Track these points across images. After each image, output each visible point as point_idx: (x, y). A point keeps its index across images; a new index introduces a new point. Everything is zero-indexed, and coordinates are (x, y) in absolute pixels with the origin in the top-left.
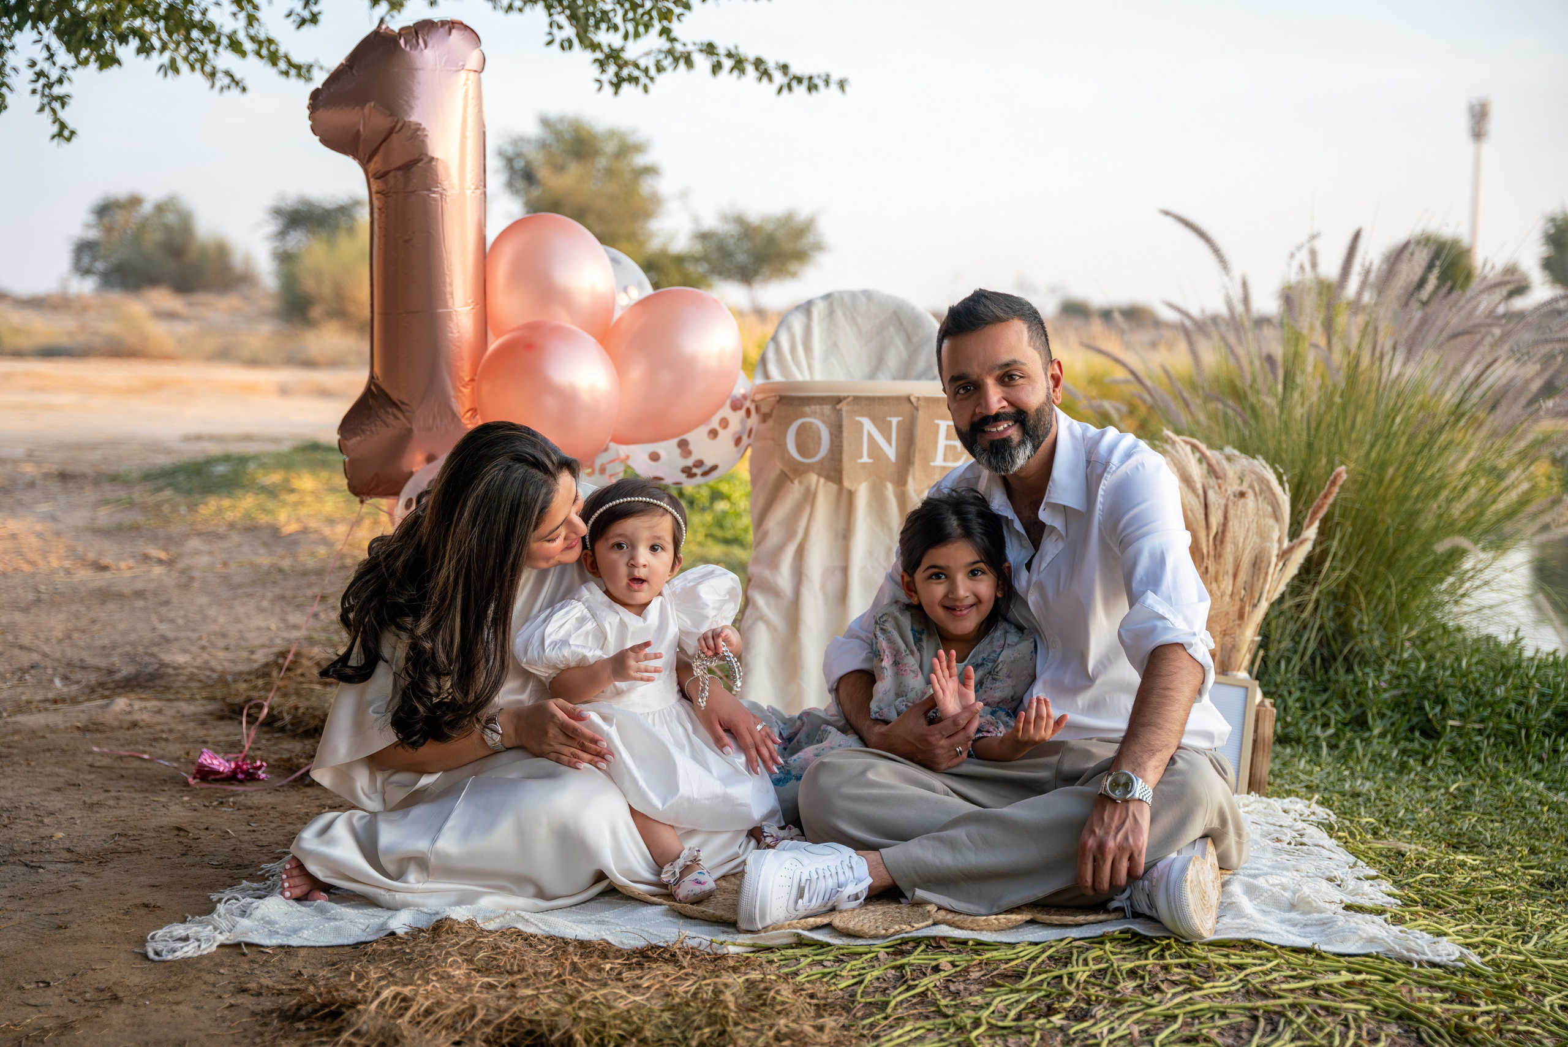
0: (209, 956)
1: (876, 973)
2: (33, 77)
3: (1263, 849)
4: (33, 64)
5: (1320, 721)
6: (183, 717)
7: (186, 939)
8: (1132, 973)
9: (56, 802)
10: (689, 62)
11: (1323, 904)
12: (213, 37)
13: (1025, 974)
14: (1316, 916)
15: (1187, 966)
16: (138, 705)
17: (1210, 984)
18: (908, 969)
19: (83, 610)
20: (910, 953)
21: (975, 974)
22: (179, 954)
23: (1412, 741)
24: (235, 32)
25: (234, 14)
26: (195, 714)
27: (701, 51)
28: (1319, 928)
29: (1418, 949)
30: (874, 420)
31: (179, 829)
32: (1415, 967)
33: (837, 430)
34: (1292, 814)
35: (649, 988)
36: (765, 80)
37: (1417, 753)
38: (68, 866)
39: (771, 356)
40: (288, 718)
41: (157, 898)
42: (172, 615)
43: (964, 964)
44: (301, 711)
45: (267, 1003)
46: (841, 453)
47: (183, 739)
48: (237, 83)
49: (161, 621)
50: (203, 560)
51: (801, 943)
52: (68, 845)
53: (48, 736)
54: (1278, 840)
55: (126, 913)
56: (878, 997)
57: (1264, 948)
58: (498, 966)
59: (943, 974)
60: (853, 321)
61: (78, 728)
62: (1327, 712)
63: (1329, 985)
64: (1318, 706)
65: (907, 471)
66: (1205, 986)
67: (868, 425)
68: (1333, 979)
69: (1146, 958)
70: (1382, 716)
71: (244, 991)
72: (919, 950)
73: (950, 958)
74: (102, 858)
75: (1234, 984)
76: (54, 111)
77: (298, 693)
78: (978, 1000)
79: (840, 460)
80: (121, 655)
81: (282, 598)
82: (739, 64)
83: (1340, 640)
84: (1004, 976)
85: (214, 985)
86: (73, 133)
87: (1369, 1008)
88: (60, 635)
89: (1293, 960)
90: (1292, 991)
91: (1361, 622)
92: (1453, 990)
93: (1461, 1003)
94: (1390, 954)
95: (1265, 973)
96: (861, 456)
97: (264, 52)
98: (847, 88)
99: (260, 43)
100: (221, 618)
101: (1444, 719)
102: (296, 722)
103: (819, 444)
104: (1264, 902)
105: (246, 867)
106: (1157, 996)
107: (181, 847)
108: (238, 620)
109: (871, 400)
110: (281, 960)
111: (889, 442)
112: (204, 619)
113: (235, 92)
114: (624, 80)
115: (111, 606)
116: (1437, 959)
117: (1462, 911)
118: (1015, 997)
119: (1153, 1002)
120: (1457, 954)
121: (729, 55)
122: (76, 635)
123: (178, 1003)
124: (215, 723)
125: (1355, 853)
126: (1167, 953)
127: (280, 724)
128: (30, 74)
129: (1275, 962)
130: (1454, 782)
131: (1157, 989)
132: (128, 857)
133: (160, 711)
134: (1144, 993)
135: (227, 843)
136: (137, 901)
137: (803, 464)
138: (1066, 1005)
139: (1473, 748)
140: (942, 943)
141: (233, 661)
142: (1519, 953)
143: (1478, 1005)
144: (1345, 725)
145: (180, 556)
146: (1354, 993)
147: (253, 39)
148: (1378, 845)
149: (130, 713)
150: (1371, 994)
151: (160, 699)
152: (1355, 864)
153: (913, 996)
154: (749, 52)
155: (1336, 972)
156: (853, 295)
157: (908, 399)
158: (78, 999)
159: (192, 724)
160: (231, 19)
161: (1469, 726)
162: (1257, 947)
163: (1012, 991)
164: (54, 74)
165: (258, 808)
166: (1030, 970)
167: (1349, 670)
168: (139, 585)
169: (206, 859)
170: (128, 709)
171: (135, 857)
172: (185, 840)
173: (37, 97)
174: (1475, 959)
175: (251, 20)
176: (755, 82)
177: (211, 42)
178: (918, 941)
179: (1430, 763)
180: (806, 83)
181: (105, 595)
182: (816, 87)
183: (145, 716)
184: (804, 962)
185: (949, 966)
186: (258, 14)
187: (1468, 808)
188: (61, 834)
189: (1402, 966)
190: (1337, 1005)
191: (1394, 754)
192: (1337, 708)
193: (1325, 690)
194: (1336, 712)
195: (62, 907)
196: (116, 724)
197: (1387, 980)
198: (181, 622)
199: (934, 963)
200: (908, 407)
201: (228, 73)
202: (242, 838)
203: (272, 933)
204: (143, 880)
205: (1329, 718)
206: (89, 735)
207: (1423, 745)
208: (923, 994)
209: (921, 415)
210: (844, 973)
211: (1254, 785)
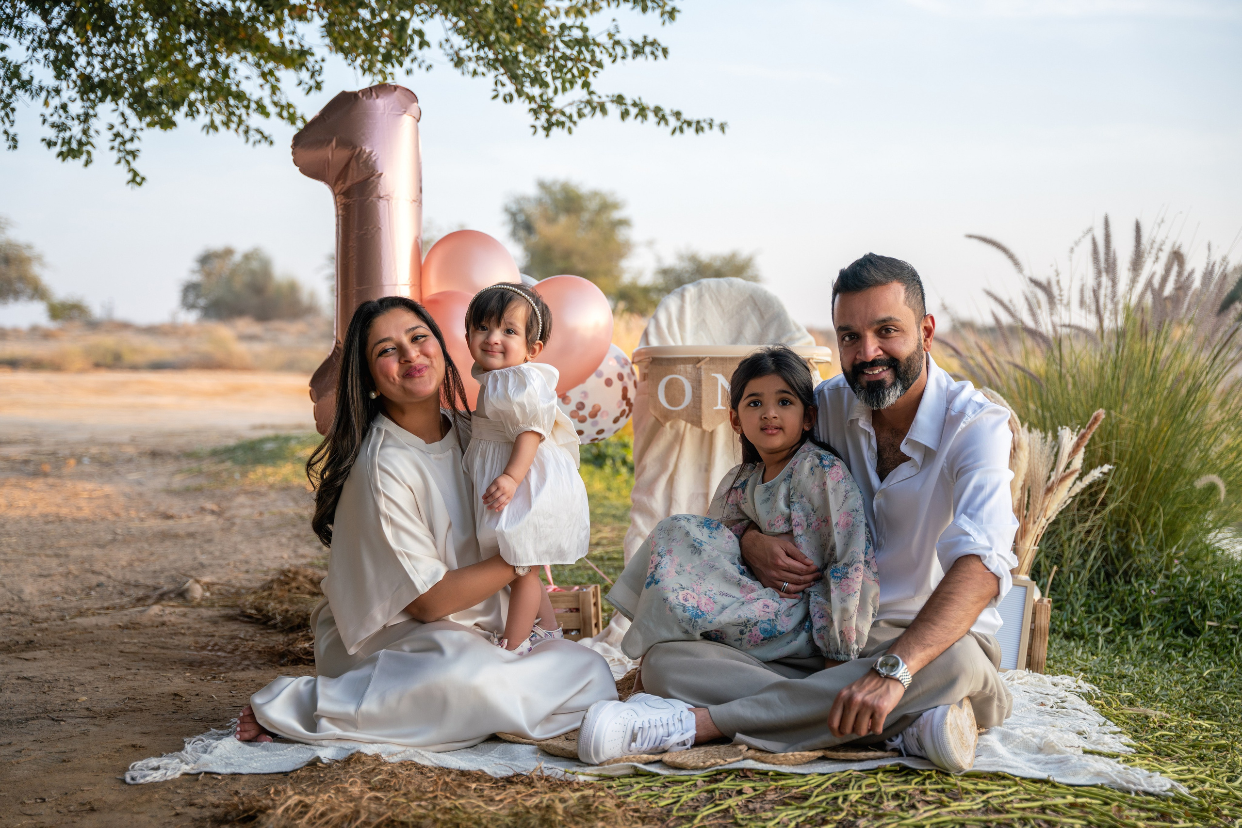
0: (173, 781)
1: (691, 795)
2: (111, 137)
3: (1030, 711)
4: (111, 127)
5: (1102, 622)
6: (201, 619)
7: (157, 768)
8: (896, 796)
9: (88, 676)
10: (604, 110)
11: (1064, 748)
12: (245, 103)
13: (810, 796)
14: (1055, 756)
15: (943, 791)
16: (168, 610)
17: (957, 803)
18: (717, 792)
19: (146, 546)
20: (721, 781)
21: (771, 796)
22: (149, 779)
23: (1175, 637)
24: (261, 99)
25: (261, 86)
26: (211, 617)
27: (612, 101)
28: (1057, 765)
29: (1136, 781)
31: (176, 695)
32: (1133, 795)
33: (697, 385)
34: (1061, 686)
35: (501, 801)
36: (663, 123)
37: (1181, 647)
38: (85, 720)
40: (279, 618)
41: (145, 741)
42: (212, 549)
43: (763, 789)
44: (291, 612)
45: (207, 813)
46: (700, 402)
47: (197, 634)
48: (266, 138)
49: (203, 553)
50: (246, 511)
51: (637, 773)
52: (88, 705)
53: (95, 632)
54: (1042, 704)
55: (118, 751)
56: (690, 812)
57: (1008, 779)
58: (389, 786)
59: (745, 796)
60: (718, 303)
61: (120, 626)
62: (1108, 615)
63: (1055, 806)
64: (1100, 610)
66: (952, 804)
67: (721, 380)
68: (1059, 801)
69: (910, 784)
70: (1152, 617)
71: (192, 805)
72: (729, 778)
73: (752, 784)
74: (111, 715)
75: (978, 804)
76: (128, 162)
77: (291, 601)
78: (770, 814)
79: (700, 408)
80: (167, 577)
81: (298, 536)
82: (642, 112)
83: (1122, 559)
84: (794, 798)
85: (170, 801)
86: (143, 179)
87: (1084, 823)
88: (124, 563)
89: (1028, 787)
90: (1024, 809)
91: (1138, 544)
92: (1158, 812)
93: (1164, 821)
94: (1113, 785)
95: (1004, 796)
96: (716, 405)
97: (285, 114)
98: (726, 130)
99: (282, 107)
100: (247, 550)
101: (1204, 620)
102: (286, 620)
103: (684, 395)
104: (1016, 747)
105: (219, 721)
106: (912, 812)
107: (174, 707)
108: (260, 552)
109: (724, 360)
110: (227, 784)
112: (236, 550)
113: (264, 145)
114: (553, 124)
115: (168, 543)
116: (1151, 790)
117: (1186, 758)
118: (798, 812)
119: (908, 816)
120: (1169, 786)
121: (635, 104)
122: (136, 563)
123: (138, 813)
124: (224, 623)
125: (1108, 717)
126: (927, 782)
127: (273, 622)
128: (110, 135)
129: (1014, 789)
130: (1207, 668)
131: (913, 807)
132: (131, 714)
133: (185, 615)
134: (902, 810)
135: (210, 704)
136: (127, 743)
137: (672, 411)
138: (836, 818)
139: (1228, 644)
140: (749, 774)
141: (249, 581)
142: (1225, 788)
143: (1176, 823)
144: (1122, 625)
145: (229, 508)
146: (1075, 812)
147: (276, 104)
148: (1129, 711)
149: (161, 616)
150: (1090, 813)
151: (186, 607)
152: (1104, 724)
153: (718, 812)
154: (650, 102)
155: (1064, 797)
158: (65, 811)
159: (207, 624)
160: (259, 89)
161: (1225, 626)
162: (1004, 778)
163: (797, 808)
164: (127, 134)
165: (241, 681)
166: (815, 793)
167: (1128, 582)
168: (192, 529)
169: (191, 715)
170: (160, 613)
171: (139, 713)
172: (178, 703)
173: (115, 152)
174: (1183, 790)
175: (274, 89)
176: (655, 126)
177: (244, 106)
178: (729, 772)
179: (1190, 655)
180: (694, 126)
181: (164, 536)
182: (702, 129)
183: (173, 619)
184: (637, 787)
185: (751, 790)
186: (280, 85)
187: (1217, 688)
188: (84, 698)
189: (1120, 794)
190: (1057, 819)
191: (1160, 648)
192: (1115, 611)
193: (1107, 597)
194: (1115, 615)
195: (70, 747)
196: (150, 623)
197: (1106, 804)
198: (217, 554)
199: (738, 788)
201: (258, 131)
202: (222, 701)
203: (227, 765)
204: (138, 729)
205: (1109, 619)
206: (126, 631)
207: (1185, 641)
208: (727, 810)
210: (666, 795)
211: (1031, 664)
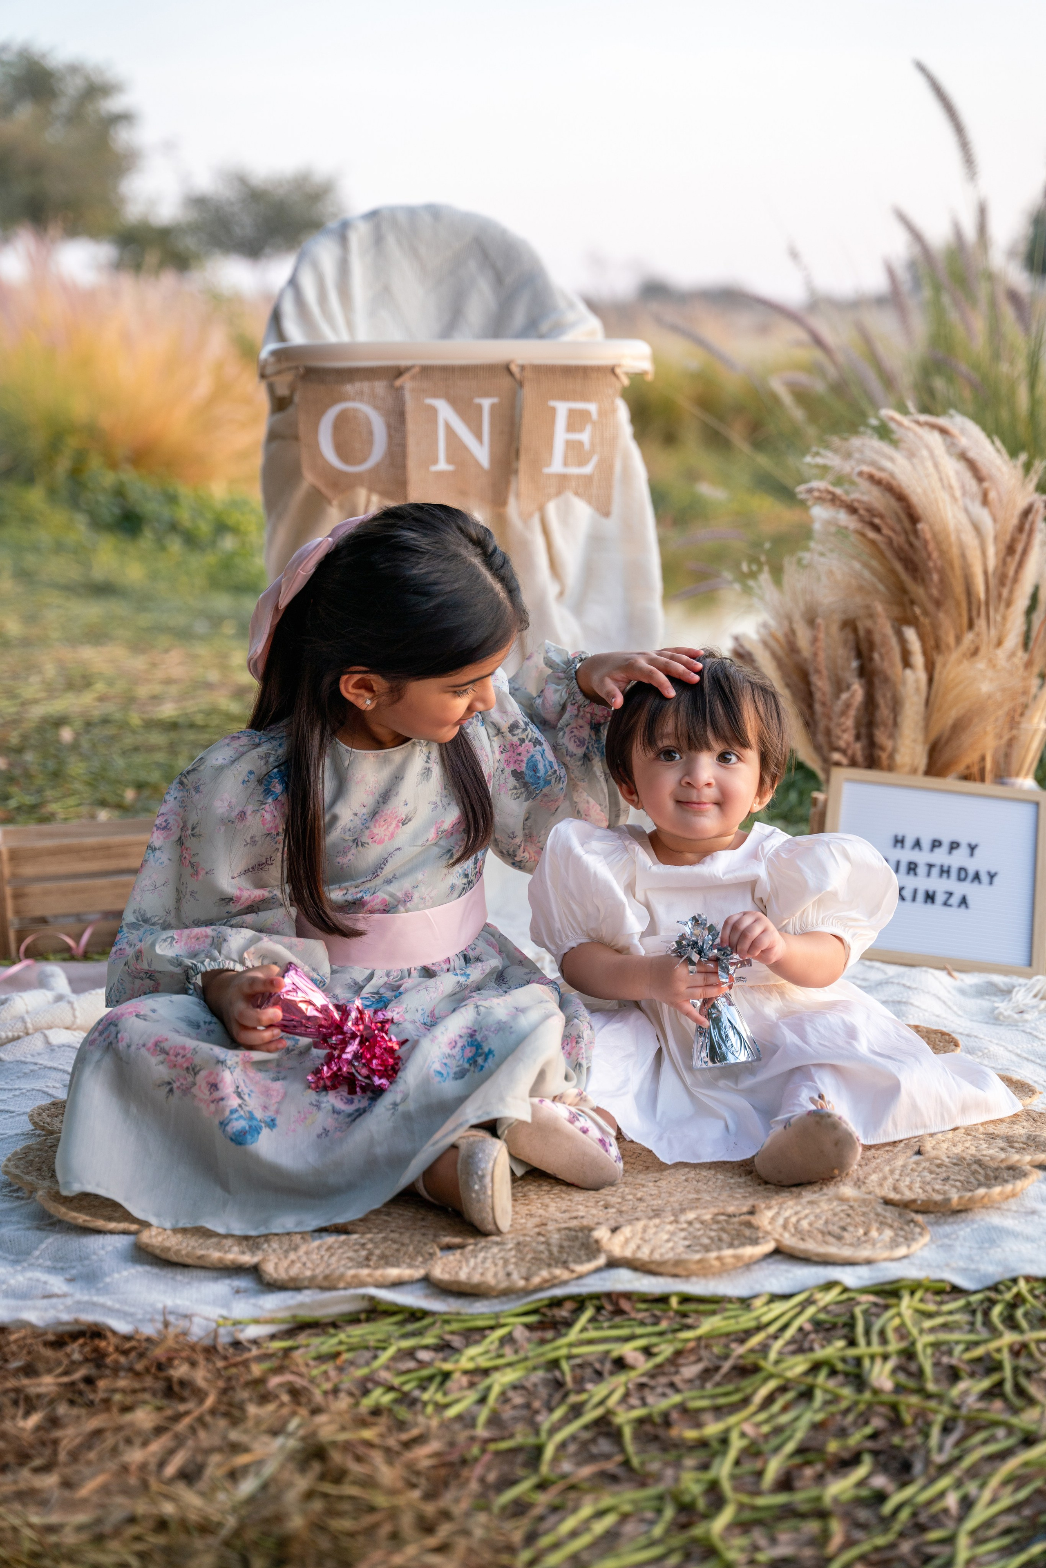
1: (511, 1376)
18: (566, 1365)
20: (566, 1329)
30: (454, 402)
33: (397, 421)
39: (288, 309)
46: (404, 455)
56: (522, 1437)
59: (633, 1374)
60: (414, 252)
65: (507, 483)
67: (445, 411)
72: (584, 1322)
79: (403, 467)
96: (435, 461)
103: (370, 442)
109: (448, 371)
111: (479, 436)
137: (348, 474)
140: (625, 1305)
153: (585, 1429)
156: (412, 212)
157: (507, 368)
178: (580, 1302)
199: (611, 1350)
200: (506, 382)
209: (528, 394)
